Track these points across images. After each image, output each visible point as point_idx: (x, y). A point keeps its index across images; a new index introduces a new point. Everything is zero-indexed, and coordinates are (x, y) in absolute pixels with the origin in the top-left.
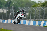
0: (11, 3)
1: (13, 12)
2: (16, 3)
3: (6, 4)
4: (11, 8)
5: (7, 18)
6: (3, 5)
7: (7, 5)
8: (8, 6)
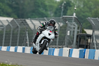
0: (70, 6)
1: (74, 28)
2: (82, 6)
3: (57, 9)
4: (70, 20)
5: (59, 45)
6: (50, 11)
7: (60, 12)
8: (62, 13)
